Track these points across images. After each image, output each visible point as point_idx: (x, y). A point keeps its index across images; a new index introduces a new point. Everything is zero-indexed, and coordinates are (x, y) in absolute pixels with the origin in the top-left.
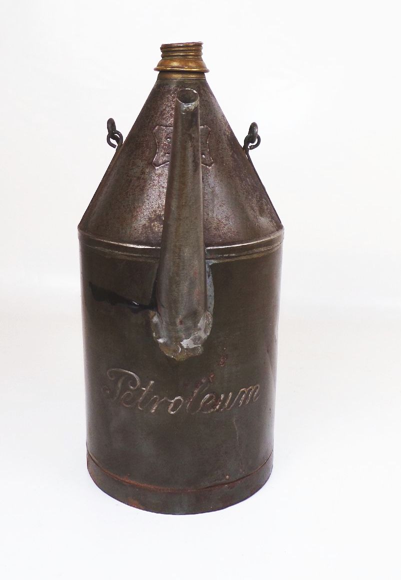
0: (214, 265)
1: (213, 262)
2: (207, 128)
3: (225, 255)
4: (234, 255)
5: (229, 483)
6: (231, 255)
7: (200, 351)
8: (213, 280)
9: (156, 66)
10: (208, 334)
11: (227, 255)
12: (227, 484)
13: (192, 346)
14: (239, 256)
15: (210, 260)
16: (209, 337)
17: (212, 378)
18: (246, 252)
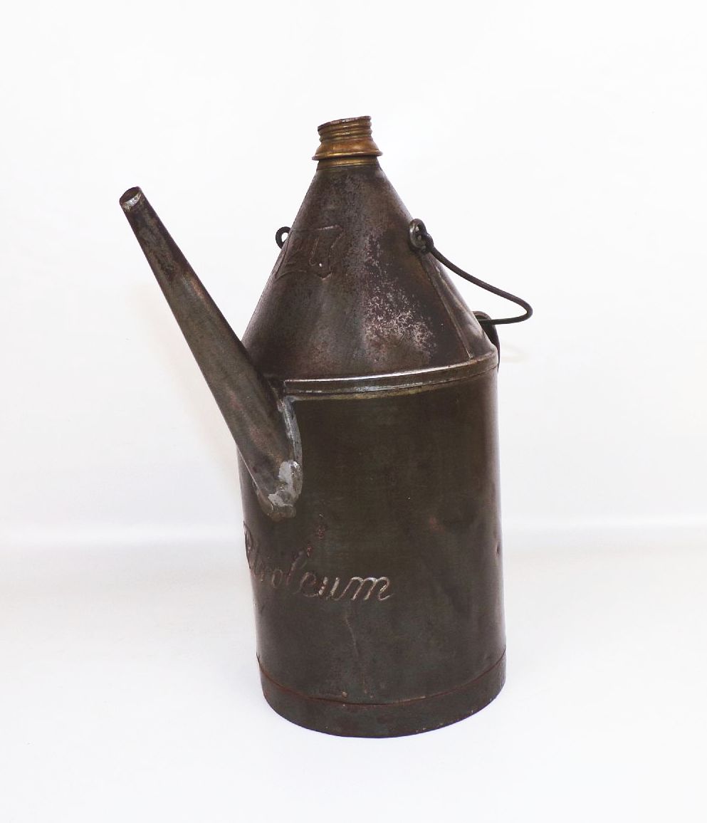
0: (296, 402)
1: (296, 398)
2: (338, 228)
3: (307, 391)
4: (320, 392)
5: (349, 703)
6: (316, 392)
7: (293, 513)
8: (298, 422)
9: (313, 154)
10: (300, 492)
11: (311, 391)
12: (345, 703)
13: (282, 504)
14: (330, 394)
15: (291, 397)
16: (300, 496)
17: (310, 552)
18: (339, 390)
